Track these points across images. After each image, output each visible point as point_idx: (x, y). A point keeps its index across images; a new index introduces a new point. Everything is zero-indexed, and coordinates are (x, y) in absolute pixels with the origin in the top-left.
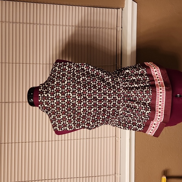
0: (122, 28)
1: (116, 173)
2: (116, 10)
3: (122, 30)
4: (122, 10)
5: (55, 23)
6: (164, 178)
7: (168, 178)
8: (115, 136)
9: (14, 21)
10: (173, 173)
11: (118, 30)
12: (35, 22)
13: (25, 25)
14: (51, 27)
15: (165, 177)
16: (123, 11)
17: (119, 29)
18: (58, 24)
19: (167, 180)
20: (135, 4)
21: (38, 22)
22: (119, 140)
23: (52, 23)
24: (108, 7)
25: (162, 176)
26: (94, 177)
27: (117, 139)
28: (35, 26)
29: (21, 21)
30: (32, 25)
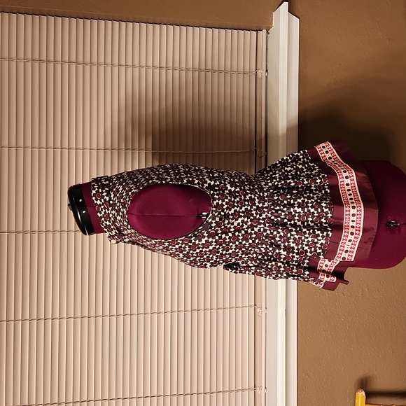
0: (267, 71)
1: (257, 386)
2: (255, 33)
3: (266, 77)
4: (268, 33)
5: (123, 62)
6: (361, 395)
7: (369, 395)
8: (255, 305)
9: (37, 57)
10: (380, 384)
11: (259, 75)
12: (81, 59)
13: (59, 66)
14: (116, 69)
15: (364, 393)
16: (269, 35)
17: (262, 73)
18: (130, 63)
19: (369, 400)
20: (296, 21)
21: (88, 60)
22: (264, 313)
23: (116, 62)
24: (236, 28)
25: (357, 391)
26: (208, 395)
27: (258, 310)
28: (81, 67)
29: (52, 58)
30: (74, 66)
